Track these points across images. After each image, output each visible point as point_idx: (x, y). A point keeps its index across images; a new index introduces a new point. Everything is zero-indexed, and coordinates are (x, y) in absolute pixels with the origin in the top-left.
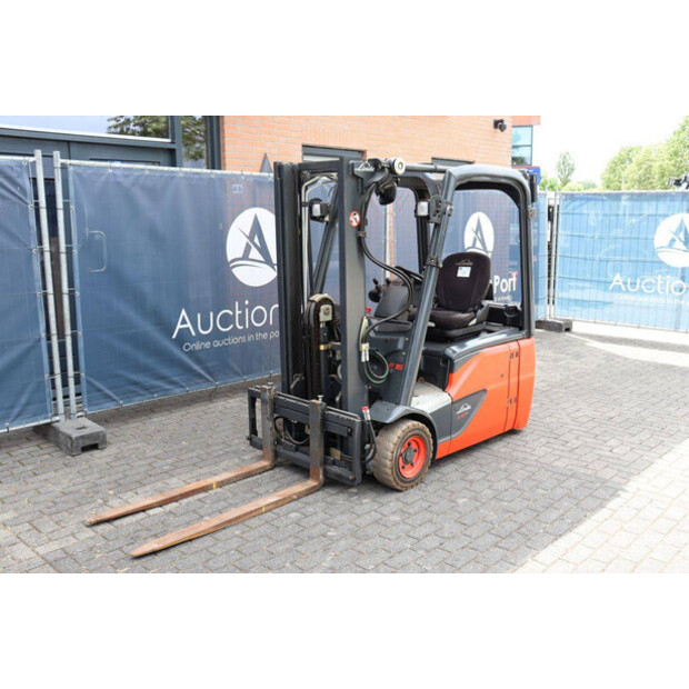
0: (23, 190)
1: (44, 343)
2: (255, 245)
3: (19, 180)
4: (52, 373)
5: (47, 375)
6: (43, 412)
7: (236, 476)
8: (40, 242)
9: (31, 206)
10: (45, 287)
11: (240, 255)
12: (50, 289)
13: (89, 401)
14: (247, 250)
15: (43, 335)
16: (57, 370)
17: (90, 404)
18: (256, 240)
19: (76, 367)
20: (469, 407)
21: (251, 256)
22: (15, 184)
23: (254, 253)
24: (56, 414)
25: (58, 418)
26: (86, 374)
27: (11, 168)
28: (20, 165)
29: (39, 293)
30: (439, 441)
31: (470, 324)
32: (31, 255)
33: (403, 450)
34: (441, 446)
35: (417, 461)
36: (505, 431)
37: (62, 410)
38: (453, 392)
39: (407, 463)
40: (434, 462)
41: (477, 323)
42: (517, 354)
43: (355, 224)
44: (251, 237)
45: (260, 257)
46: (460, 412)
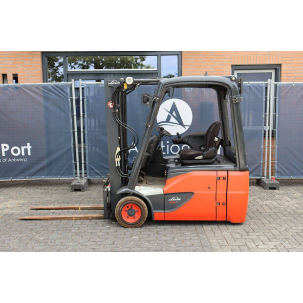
0: (67, 94)
2: (173, 116)
3: (65, 90)
4: (75, 160)
5: (73, 161)
6: (71, 174)
7: (90, 208)
8: (73, 112)
9: (69, 100)
10: (73, 129)
11: (165, 120)
12: (76, 130)
13: (89, 173)
14: (169, 118)
15: (72, 146)
16: (78, 160)
17: (90, 175)
18: (174, 113)
19: (85, 160)
20: (179, 199)
22: (63, 92)
23: (173, 120)
24: (77, 177)
25: (77, 178)
26: (89, 163)
27: (63, 86)
28: (66, 85)
29: (71, 131)
30: (154, 211)
31: (196, 158)
32: (69, 117)
33: (127, 209)
34: (158, 214)
35: (138, 216)
36: (218, 220)
37: (78, 175)
38: (165, 189)
39: (130, 215)
40: (150, 221)
41: (204, 158)
42: (224, 178)
43: (111, 106)
44: (171, 112)
45: (176, 122)
46: (171, 200)
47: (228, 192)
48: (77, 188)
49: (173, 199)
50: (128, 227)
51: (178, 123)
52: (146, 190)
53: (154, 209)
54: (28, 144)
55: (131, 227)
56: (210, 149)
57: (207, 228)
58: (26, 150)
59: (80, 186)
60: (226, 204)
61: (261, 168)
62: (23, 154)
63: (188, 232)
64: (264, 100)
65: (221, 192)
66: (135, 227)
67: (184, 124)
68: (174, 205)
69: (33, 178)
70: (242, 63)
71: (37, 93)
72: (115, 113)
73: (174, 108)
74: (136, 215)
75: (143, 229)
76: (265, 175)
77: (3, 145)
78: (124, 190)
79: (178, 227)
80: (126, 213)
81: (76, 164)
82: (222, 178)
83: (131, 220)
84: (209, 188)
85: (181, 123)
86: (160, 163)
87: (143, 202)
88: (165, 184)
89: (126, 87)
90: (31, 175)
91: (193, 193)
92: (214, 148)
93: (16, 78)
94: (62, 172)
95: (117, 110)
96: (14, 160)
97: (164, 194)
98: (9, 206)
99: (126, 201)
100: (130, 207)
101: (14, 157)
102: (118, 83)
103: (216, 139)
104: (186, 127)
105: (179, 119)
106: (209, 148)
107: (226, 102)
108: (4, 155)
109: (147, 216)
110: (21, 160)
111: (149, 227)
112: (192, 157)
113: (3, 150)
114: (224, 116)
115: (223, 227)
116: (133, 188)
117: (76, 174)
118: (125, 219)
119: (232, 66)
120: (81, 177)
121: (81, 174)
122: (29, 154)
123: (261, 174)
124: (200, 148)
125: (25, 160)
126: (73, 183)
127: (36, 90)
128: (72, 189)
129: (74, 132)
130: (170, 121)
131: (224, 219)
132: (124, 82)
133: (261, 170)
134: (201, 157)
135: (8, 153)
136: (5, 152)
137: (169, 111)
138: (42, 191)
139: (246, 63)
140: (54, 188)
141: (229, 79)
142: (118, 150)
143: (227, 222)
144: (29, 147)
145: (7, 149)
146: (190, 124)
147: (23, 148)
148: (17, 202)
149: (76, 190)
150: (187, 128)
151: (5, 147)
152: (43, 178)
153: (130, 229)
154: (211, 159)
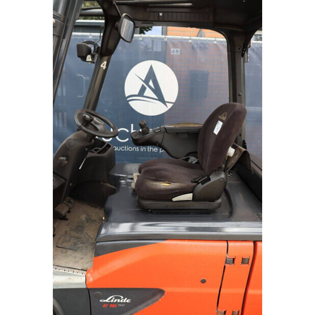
2: (150, 87)
11: (137, 93)
14: (143, 90)
20: (127, 301)
23: (149, 92)
38: (94, 277)
41: (195, 200)
42: (244, 261)
44: (146, 81)
46: (107, 301)
47: (251, 291)
51: (156, 98)
65: (233, 291)
67: (166, 100)
73: (151, 75)
82: (238, 261)
84: (203, 281)
85: (161, 98)
86: (104, 182)
92: (223, 176)
97: (89, 289)
103: (231, 151)
104: (167, 104)
106: (211, 173)
107: (244, 62)
112: (165, 197)
114: (238, 92)
124: (187, 160)
130: (145, 95)
134: (189, 196)
137: (144, 80)
146: (174, 101)
150: (170, 106)
154: (213, 200)
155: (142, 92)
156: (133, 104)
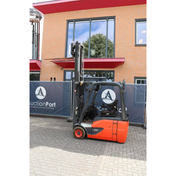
1: (69, 106)
2: (108, 96)
4: (70, 110)
6: (68, 115)
8: (70, 92)
9: (70, 87)
10: (70, 98)
11: (105, 97)
12: (71, 99)
16: (71, 110)
18: (108, 95)
20: (97, 130)
21: (107, 98)
22: (68, 85)
23: (108, 97)
28: (69, 82)
30: (87, 134)
31: (106, 114)
32: (69, 94)
33: (77, 132)
34: (89, 135)
35: (81, 135)
36: (113, 140)
37: (71, 116)
38: (92, 126)
39: (78, 134)
40: (86, 137)
41: (109, 114)
42: (116, 124)
43: (75, 91)
44: (107, 94)
45: (109, 98)
47: (118, 129)
48: (69, 121)
49: (95, 130)
50: (77, 139)
52: (85, 125)
53: (88, 133)
54: (55, 103)
55: (78, 139)
56: (112, 111)
57: (108, 143)
58: (54, 105)
59: (70, 120)
60: (116, 134)
61: (144, 120)
62: (53, 106)
63: (99, 144)
64: (145, 91)
65: (115, 129)
66: (80, 139)
67: (112, 99)
68: (96, 132)
69: (56, 116)
70: (139, 76)
71: (59, 85)
72: (77, 94)
73: (108, 93)
74: (80, 135)
75: (82, 140)
76: (145, 123)
77: (47, 102)
78: (77, 124)
79: (97, 141)
80: (77, 133)
81: (70, 112)
82: (115, 123)
83: (78, 136)
84: (110, 127)
85: (111, 99)
87: (83, 130)
88: (93, 123)
89: (81, 85)
90: (55, 114)
91: (103, 128)
92: (114, 111)
93: (55, 79)
94: (65, 114)
95: (78, 93)
96: (50, 108)
97: (92, 128)
98: (43, 124)
99: (77, 128)
100: (78, 131)
101: (50, 107)
102: (78, 83)
103: (115, 107)
105: (110, 97)
108: (47, 106)
109: (84, 135)
110: (52, 108)
111: (85, 140)
112: (105, 114)
113: (47, 104)
115: (115, 144)
116: (80, 124)
117: (70, 115)
118: (76, 135)
119: (135, 77)
120: (72, 117)
121: (72, 115)
122: (55, 106)
123: (144, 122)
125: (53, 108)
126: (68, 119)
127: (59, 84)
128: (67, 121)
129: (70, 100)
131: (116, 141)
132: (80, 83)
133: (144, 121)
134: (108, 114)
135: (48, 105)
136: (47, 105)
138: (57, 121)
139: (140, 76)
140: (62, 120)
141: (119, 83)
142: (77, 108)
143: (117, 142)
144: (55, 104)
145: (48, 104)
146: (115, 100)
147: (53, 104)
148: (47, 123)
149: (69, 122)
150: (113, 101)
151: (47, 103)
152: (59, 116)
153: (77, 140)
154: (113, 115)
155: (106, 97)
156: (104, 100)
